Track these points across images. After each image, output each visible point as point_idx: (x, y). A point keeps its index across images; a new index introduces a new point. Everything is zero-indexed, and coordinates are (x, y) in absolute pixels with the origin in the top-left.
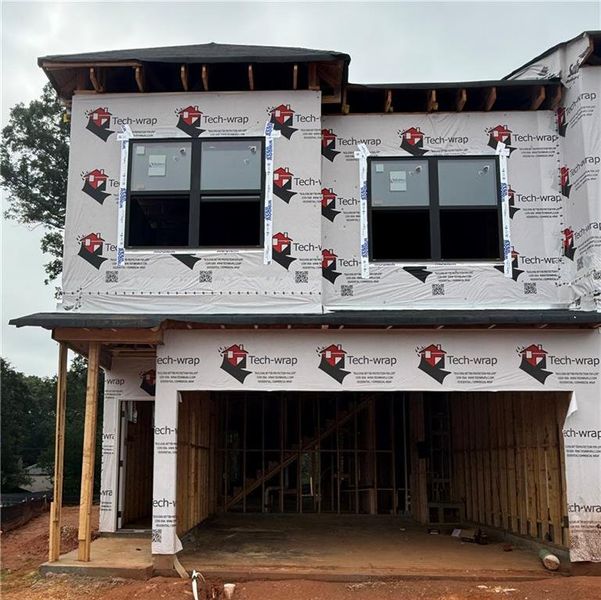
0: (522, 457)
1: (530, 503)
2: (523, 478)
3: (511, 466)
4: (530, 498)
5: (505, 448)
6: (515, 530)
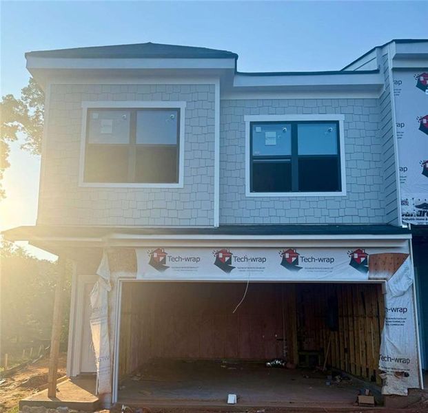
0: (357, 323)
1: (362, 354)
2: (358, 337)
3: (351, 328)
4: (362, 352)
5: (347, 316)
6: (353, 372)
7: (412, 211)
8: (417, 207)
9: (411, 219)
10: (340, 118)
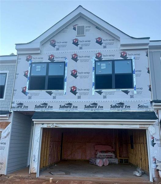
7: (15, 106)
8: (17, 104)
9: (14, 109)
10: (7, 72)
